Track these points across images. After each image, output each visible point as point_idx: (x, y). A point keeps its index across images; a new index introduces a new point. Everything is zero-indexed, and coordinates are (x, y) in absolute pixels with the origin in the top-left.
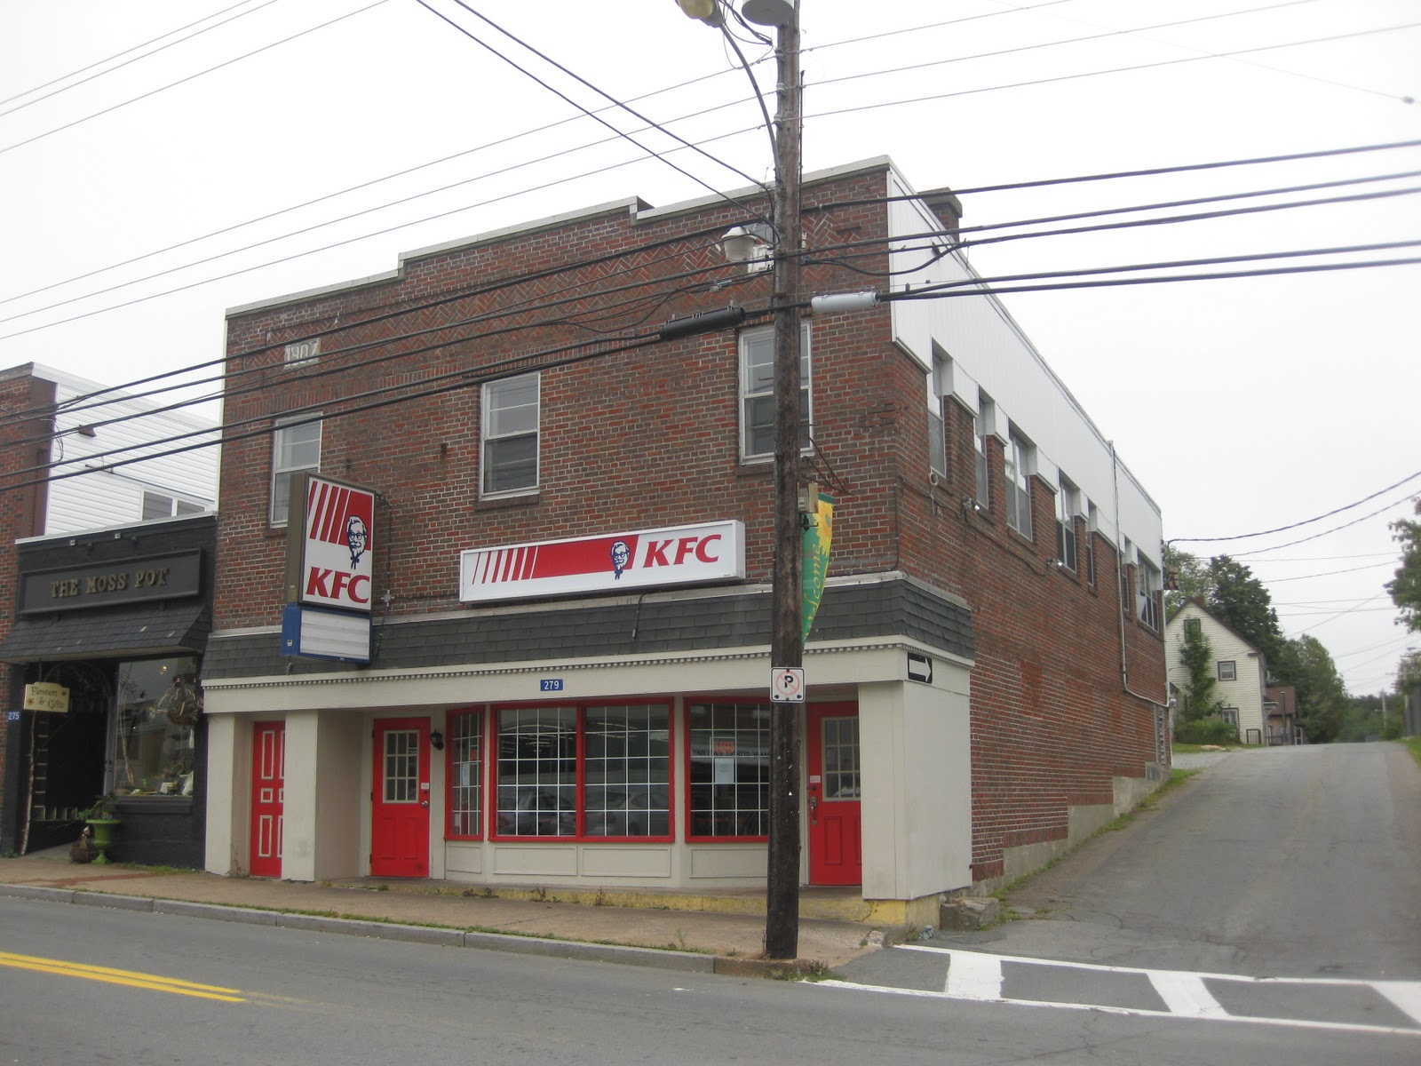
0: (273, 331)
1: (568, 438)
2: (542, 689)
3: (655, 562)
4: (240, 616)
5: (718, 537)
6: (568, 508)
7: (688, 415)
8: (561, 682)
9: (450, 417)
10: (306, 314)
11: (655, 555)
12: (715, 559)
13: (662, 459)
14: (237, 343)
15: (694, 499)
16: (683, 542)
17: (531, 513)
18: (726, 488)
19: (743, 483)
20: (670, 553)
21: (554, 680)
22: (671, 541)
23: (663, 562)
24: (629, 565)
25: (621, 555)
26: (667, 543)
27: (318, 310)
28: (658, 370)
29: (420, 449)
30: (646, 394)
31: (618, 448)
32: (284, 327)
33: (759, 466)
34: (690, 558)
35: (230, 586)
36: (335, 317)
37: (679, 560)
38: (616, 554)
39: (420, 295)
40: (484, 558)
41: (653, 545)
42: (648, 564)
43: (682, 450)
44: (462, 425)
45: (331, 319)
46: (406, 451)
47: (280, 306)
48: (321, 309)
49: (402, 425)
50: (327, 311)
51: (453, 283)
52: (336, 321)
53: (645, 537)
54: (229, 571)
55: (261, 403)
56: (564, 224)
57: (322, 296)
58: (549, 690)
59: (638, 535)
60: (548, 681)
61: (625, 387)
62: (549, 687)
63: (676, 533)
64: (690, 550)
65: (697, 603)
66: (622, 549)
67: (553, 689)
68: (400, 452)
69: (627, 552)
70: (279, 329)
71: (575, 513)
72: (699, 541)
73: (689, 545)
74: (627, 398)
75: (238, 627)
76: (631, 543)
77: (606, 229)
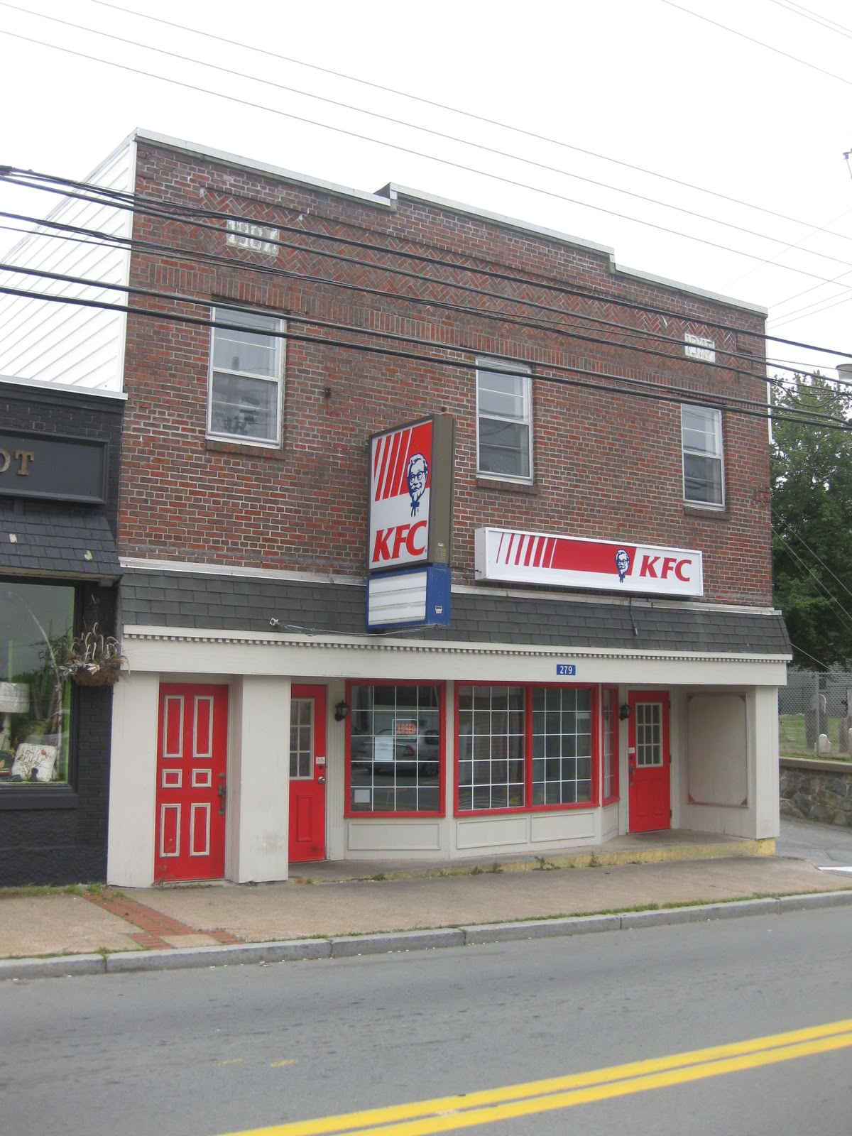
0: (210, 189)
1: (561, 441)
2: (558, 673)
3: (647, 573)
4: (164, 544)
5: (689, 562)
6: (563, 507)
7: (652, 453)
8: (574, 667)
9: (448, 381)
10: (263, 192)
11: (647, 567)
12: (687, 580)
13: (634, 484)
14: (152, 179)
15: (657, 524)
16: (667, 561)
17: (531, 503)
18: (678, 522)
19: (688, 520)
20: (658, 567)
21: (568, 666)
22: (659, 558)
23: (653, 574)
24: (629, 572)
25: (623, 561)
26: (656, 559)
27: (280, 195)
28: (631, 407)
29: (416, 405)
30: (621, 424)
31: (601, 463)
32: (228, 193)
33: (701, 511)
34: (671, 574)
35: (146, 501)
36: (303, 212)
37: (664, 575)
38: (619, 561)
39: (410, 237)
40: (507, 538)
41: (646, 558)
42: (643, 574)
43: (649, 481)
44: (461, 394)
45: (295, 212)
46: (400, 401)
47: (229, 164)
48: (284, 195)
49: (395, 371)
50: (293, 201)
51: (447, 243)
52: (301, 218)
53: (642, 550)
54: (143, 480)
55: (195, 275)
56: (555, 240)
57: (290, 182)
58: (564, 674)
59: (636, 547)
60: (564, 666)
61: (607, 412)
62: (564, 671)
63: (663, 552)
64: (671, 569)
65: (670, 612)
66: (623, 556)
67: (568, 674)
68: (392, 400)
69: (628, 560)
70: (220, 192)
71: (569, 513)
72: (678, 562)
73: (671, 564)
74: (607, 422)
75: (159, 557)
76: (631, 552)
77: (587, 264)
